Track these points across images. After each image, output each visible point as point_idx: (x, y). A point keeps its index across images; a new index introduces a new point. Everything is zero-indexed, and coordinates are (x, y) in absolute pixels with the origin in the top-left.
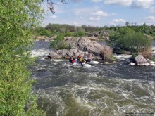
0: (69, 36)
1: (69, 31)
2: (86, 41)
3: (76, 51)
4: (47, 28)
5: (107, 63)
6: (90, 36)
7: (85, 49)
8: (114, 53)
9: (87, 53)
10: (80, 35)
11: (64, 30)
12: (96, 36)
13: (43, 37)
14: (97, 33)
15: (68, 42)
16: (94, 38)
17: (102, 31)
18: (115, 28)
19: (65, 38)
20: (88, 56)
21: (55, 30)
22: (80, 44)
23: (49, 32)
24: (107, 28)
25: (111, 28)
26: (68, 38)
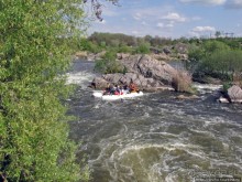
0: (125, 52)
1: (124, 44)
2: (151, 61)
3: (134, 77)
4: (91, 39)
5: (182, 96)
6: (158, 52)
7: (149, 75)
8: (194, 80)
9: (152, 80)
10: (143, 51)
11: (117, 42)
12: (167, 53)
13: (85, 53)
14: (168, 48)
15: (122, 62)
16: (163, 56)
17: (176, 46)
18: (197, 41)
19: (119, 55)
20: (153, 85)
21: (104, 43)
22: (141, 65)
23: (94, 45)
24: (184, 41)
25: (191, 41)
26: (124, 55)
